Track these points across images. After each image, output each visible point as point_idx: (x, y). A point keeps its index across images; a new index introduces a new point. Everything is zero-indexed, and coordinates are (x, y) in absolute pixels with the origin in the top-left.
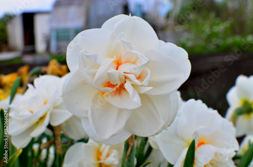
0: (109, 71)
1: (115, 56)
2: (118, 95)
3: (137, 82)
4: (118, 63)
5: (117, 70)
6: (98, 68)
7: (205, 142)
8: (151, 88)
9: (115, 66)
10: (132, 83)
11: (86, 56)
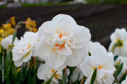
0: (58, 40)
1: (59, 33)
2: (61, 49)
3: (70, 44)
4: (60, 36)
5: (60, 38)
6: (53, 38)
7: (101, 67)
8: (76, 46)
9: (59, 37)
10: (68, 44)
11: (48, 33)
